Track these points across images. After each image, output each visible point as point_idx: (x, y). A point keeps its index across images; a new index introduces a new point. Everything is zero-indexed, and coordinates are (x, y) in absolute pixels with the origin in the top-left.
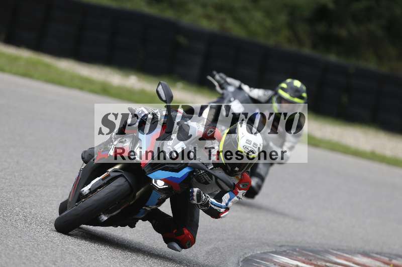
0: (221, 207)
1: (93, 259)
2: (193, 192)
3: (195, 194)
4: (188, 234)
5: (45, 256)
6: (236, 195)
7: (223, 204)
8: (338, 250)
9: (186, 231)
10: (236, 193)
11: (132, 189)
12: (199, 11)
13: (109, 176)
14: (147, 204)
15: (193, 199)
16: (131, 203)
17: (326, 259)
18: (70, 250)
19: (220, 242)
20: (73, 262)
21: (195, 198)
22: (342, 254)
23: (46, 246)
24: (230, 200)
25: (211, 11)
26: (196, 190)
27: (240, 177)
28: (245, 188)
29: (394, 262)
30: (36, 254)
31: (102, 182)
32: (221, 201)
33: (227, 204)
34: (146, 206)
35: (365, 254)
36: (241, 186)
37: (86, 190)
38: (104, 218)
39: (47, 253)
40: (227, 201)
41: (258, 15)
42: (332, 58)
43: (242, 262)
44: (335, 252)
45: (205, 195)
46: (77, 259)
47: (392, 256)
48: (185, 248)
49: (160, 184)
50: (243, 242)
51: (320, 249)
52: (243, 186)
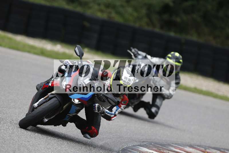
0: (112, 114)
1: (36, 150)
2: (95, 106)
3: (96, 107)
4: (94, 129)
5: (9, 148)
6: (120, 108)
7: (113, 113)
8: (176, 144)
9: (93, 128)
10: (120, 107)
11: (61, 105)
12: (96, 7)
13: (48, 97)
14: (69, 113)
15: (95, 110)
16: (61, 112)
17: (169, 149)
18: (23, 144)
19: (108, 140)
20: (25, 151)
21: (96, 109)
22: (178, 146)
23: (9, 142)
24: (116, 110)
25: (103, 7)
26: (97, 105)
27: (122, 98)
28: (125, 103)
29: (208, 150)
30: (4, 147)
31: (45, 100)
32: (111, 111)
33: (115, 113)
34: (70, 114)
35: (191, 146)
36: (123, 103)
37: (36, 105)
38: (46, 120)
39: (10, 146)
40: (115, 111)
41: (130, 10)
42: (172, 34)
43: (121, 151)
44: (174, 145)
45: (102, 108)
46: (27, 149)
47: (206, 147)
48: (93, 137)
49: (77, 101)
50: (122, 140)
51: (165, 143)
52: (124, 102)
